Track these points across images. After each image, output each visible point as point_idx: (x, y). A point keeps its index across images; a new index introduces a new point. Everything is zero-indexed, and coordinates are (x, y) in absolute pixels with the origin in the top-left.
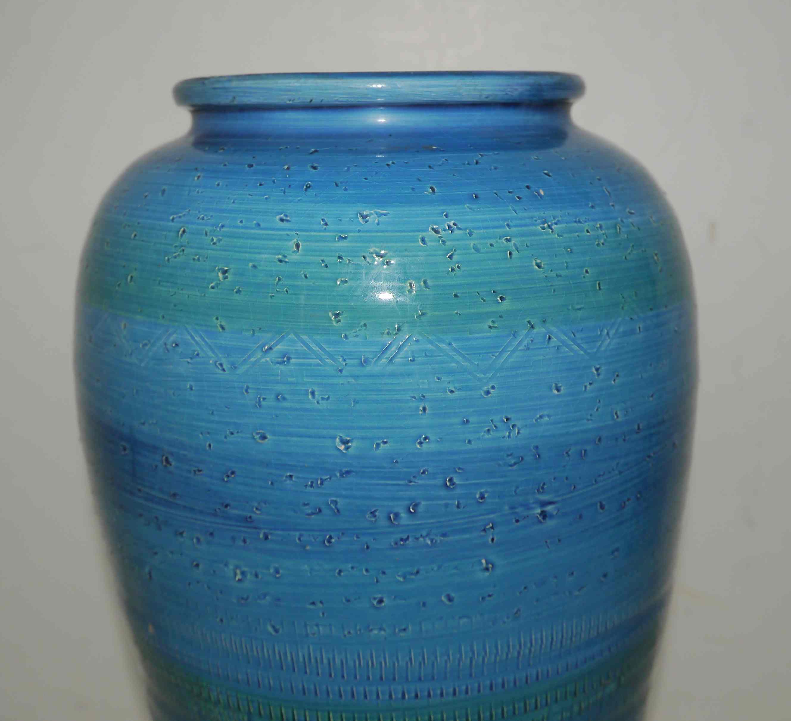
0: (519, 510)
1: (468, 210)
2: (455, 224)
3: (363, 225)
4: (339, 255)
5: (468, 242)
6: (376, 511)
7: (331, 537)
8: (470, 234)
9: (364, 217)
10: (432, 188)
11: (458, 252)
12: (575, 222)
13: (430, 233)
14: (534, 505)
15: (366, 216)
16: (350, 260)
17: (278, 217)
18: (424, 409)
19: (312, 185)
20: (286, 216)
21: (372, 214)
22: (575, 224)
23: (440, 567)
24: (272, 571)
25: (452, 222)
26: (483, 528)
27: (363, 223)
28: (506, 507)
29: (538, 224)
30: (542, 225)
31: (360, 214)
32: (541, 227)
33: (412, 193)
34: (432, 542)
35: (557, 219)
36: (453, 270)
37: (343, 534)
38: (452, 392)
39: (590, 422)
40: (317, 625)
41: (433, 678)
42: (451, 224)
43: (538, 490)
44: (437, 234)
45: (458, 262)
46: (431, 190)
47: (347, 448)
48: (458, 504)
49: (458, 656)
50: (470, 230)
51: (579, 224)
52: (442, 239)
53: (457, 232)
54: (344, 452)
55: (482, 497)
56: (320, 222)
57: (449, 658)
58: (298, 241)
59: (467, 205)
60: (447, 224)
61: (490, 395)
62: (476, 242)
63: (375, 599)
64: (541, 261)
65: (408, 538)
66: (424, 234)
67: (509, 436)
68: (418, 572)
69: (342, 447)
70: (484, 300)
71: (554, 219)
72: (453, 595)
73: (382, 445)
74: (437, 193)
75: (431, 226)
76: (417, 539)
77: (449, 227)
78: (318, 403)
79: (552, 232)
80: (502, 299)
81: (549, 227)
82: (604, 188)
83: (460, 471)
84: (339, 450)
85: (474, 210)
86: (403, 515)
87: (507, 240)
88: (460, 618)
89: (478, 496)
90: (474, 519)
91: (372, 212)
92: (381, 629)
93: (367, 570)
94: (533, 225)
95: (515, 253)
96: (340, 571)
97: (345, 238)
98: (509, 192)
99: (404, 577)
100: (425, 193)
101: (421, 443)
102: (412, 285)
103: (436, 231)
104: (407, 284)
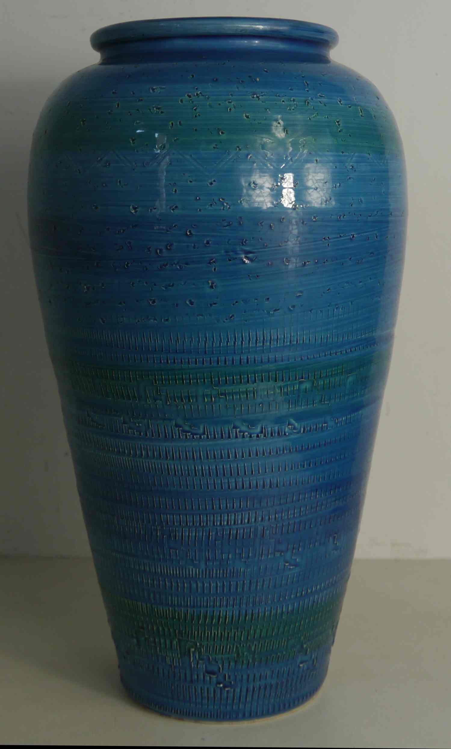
0: (231, 253)
1: (210, 86)
2: (200, 93)
3: (152, 93)
4: (137, 109)
5: (206, 102)
6: (150, 248)
7: (128, 263)
8: (208, 98)
9: (153, 90)
11: (200, 107)
12: (276, 96)
13: (186, 97)
14: (241, 252)
15: (154, 89)
17: (111, 91)
18: (176, 191)
19: (132, 75)
20: (116, 91)
22: (275, 97)
23: (185, 283)
24: (100, 285)
26: (208, 262)
28: (223, 251)
29: (251, 95)
30: (253, 96)
33: (181, 78)
34: (180, 267)
35: (264, 93)
36: (196, 116)
37: (134, 261)
38: (191, 182)
39: (277, 208)
40: (122, 317)
41: (184, 352)
43: (242, 243)
44: (190, 98)
45: (199, 113)
46: (191, 76)
47: (136, 212)
48: (194, 246)
49: (197, 339)
50: (208, 96)
51: (278, 97)
52: (192, 100)
53: (201, 97)
54: (134, 214)
55: (208, 243)
56: (131, 93)
57: (192, 340)
58: (119, 103)
59: (210, 84)
61: (213, 185)
62: (211, 102)
63: (151, 300)
65: (167, 265)
66: (182, 98)
67: (223, 209)
68: (173, 285)
69: (133, 211)
70: (212, 133)
71: (262, 93)
72: (193, 301)
73: (153, 210)
74: (194, 77)
75: (187, 94)
76: (172, 265)
77: (197, 94)
78: (122, 187)
79: (259, 100)
80: (222, 133)
81: (257, 97)
82: (305, 81)
83: (194, 227)
84: (132, 213)
85: (213, 86)
86: (164, 250)
87: (229, 102)
88: (198, 315)
89: (205, 242)
90: (203, 256)
91: (158, 87)
92: (155, 319)
93: (146, 283)
94: (247, 95)
95: (233, 110)
96: (133, 283)
97: (142, 100)
98: (237, 78)
99: (166, 288)
100: (188, 77)
101: (173, 210)
102: (172, 124)
103: (190, 96)
104: (170, 123)
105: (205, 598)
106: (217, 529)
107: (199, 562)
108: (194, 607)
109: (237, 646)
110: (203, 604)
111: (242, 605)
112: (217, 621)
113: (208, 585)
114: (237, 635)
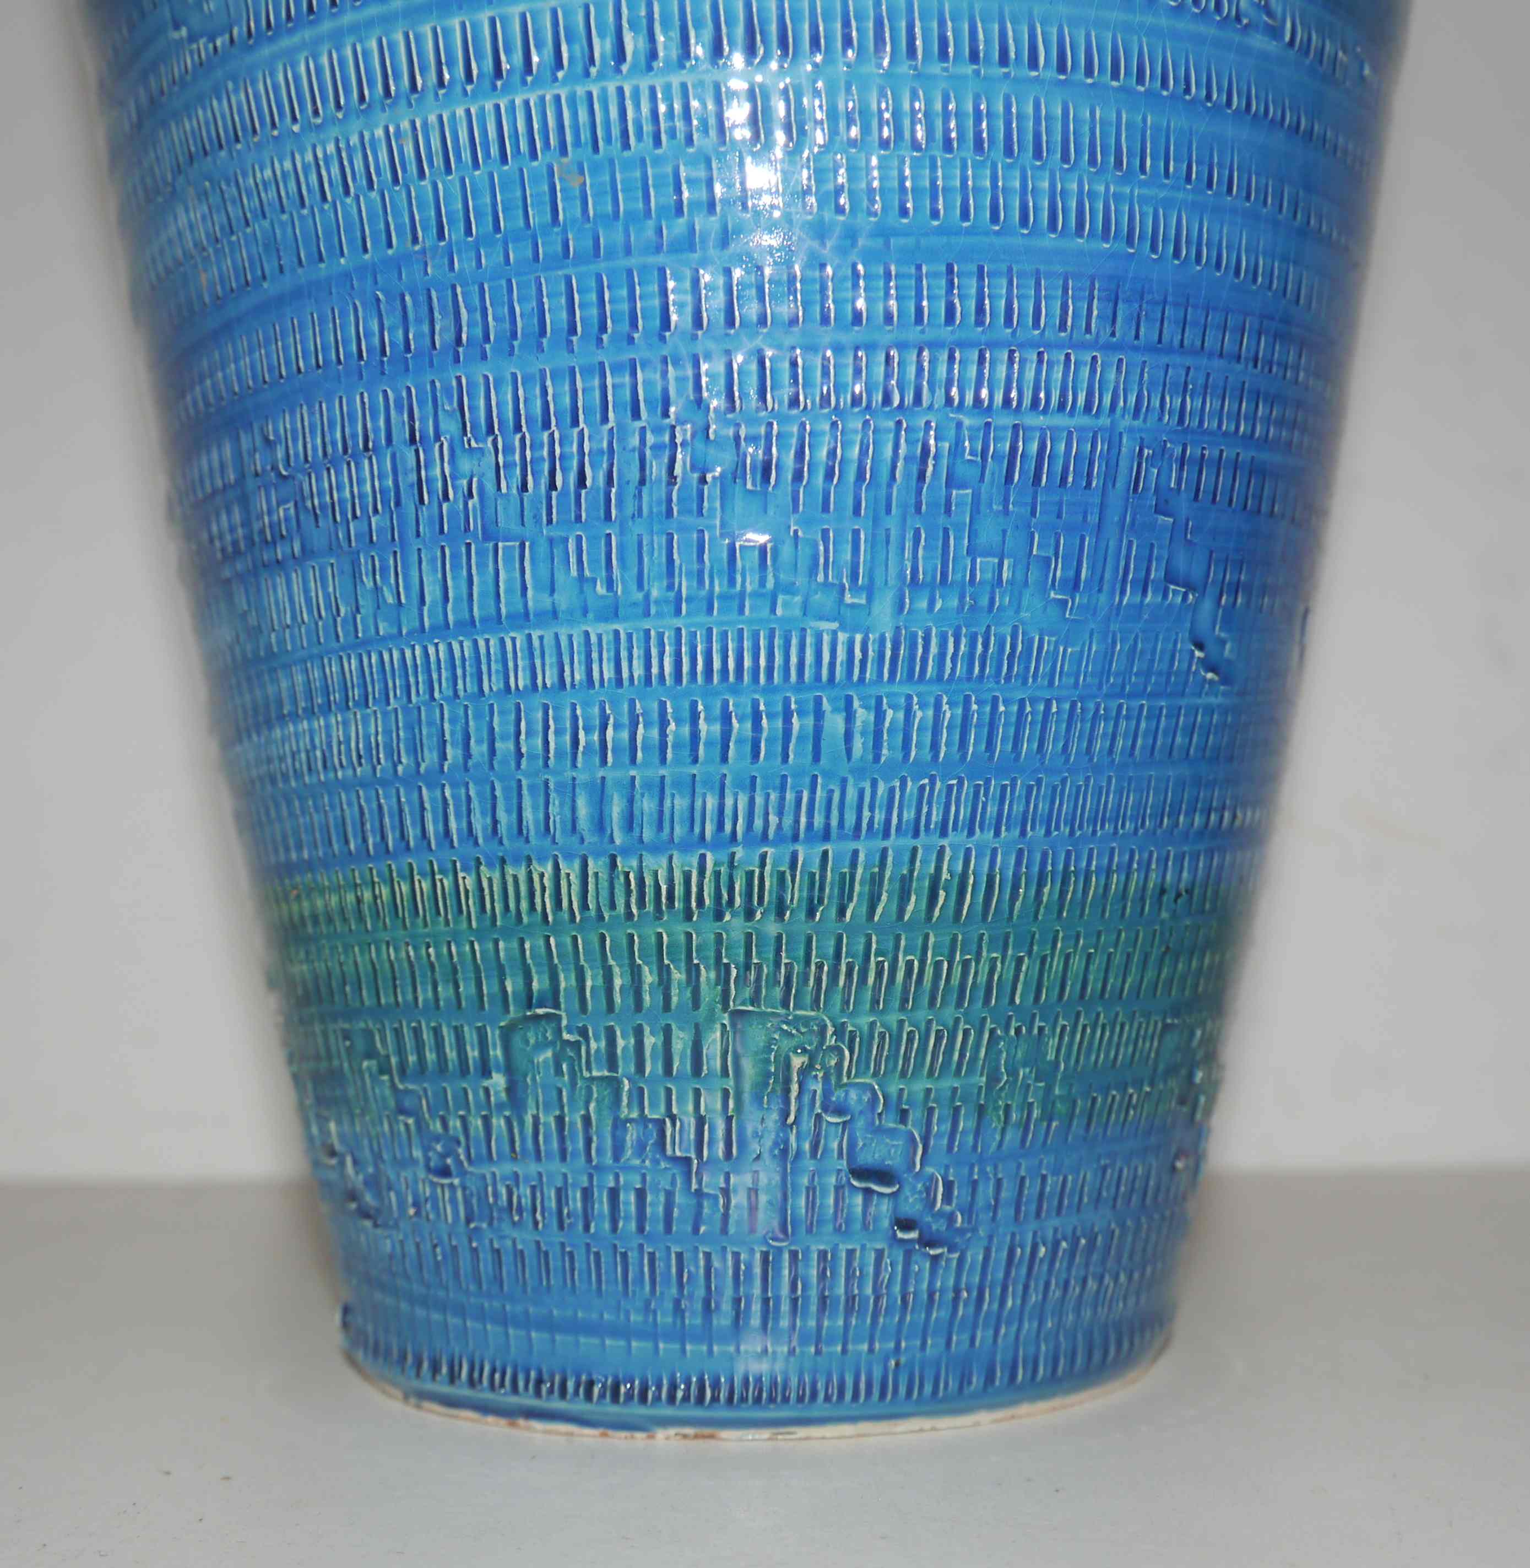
105: (882, 788)
106: (959, 425)
107: (870, 599)
108: (826, 836)
109: (992, 1032)
110: (871, 820)
111: (1033, 828)
112: (924, 905)
113: (901, 715)
114: (1000, 977)
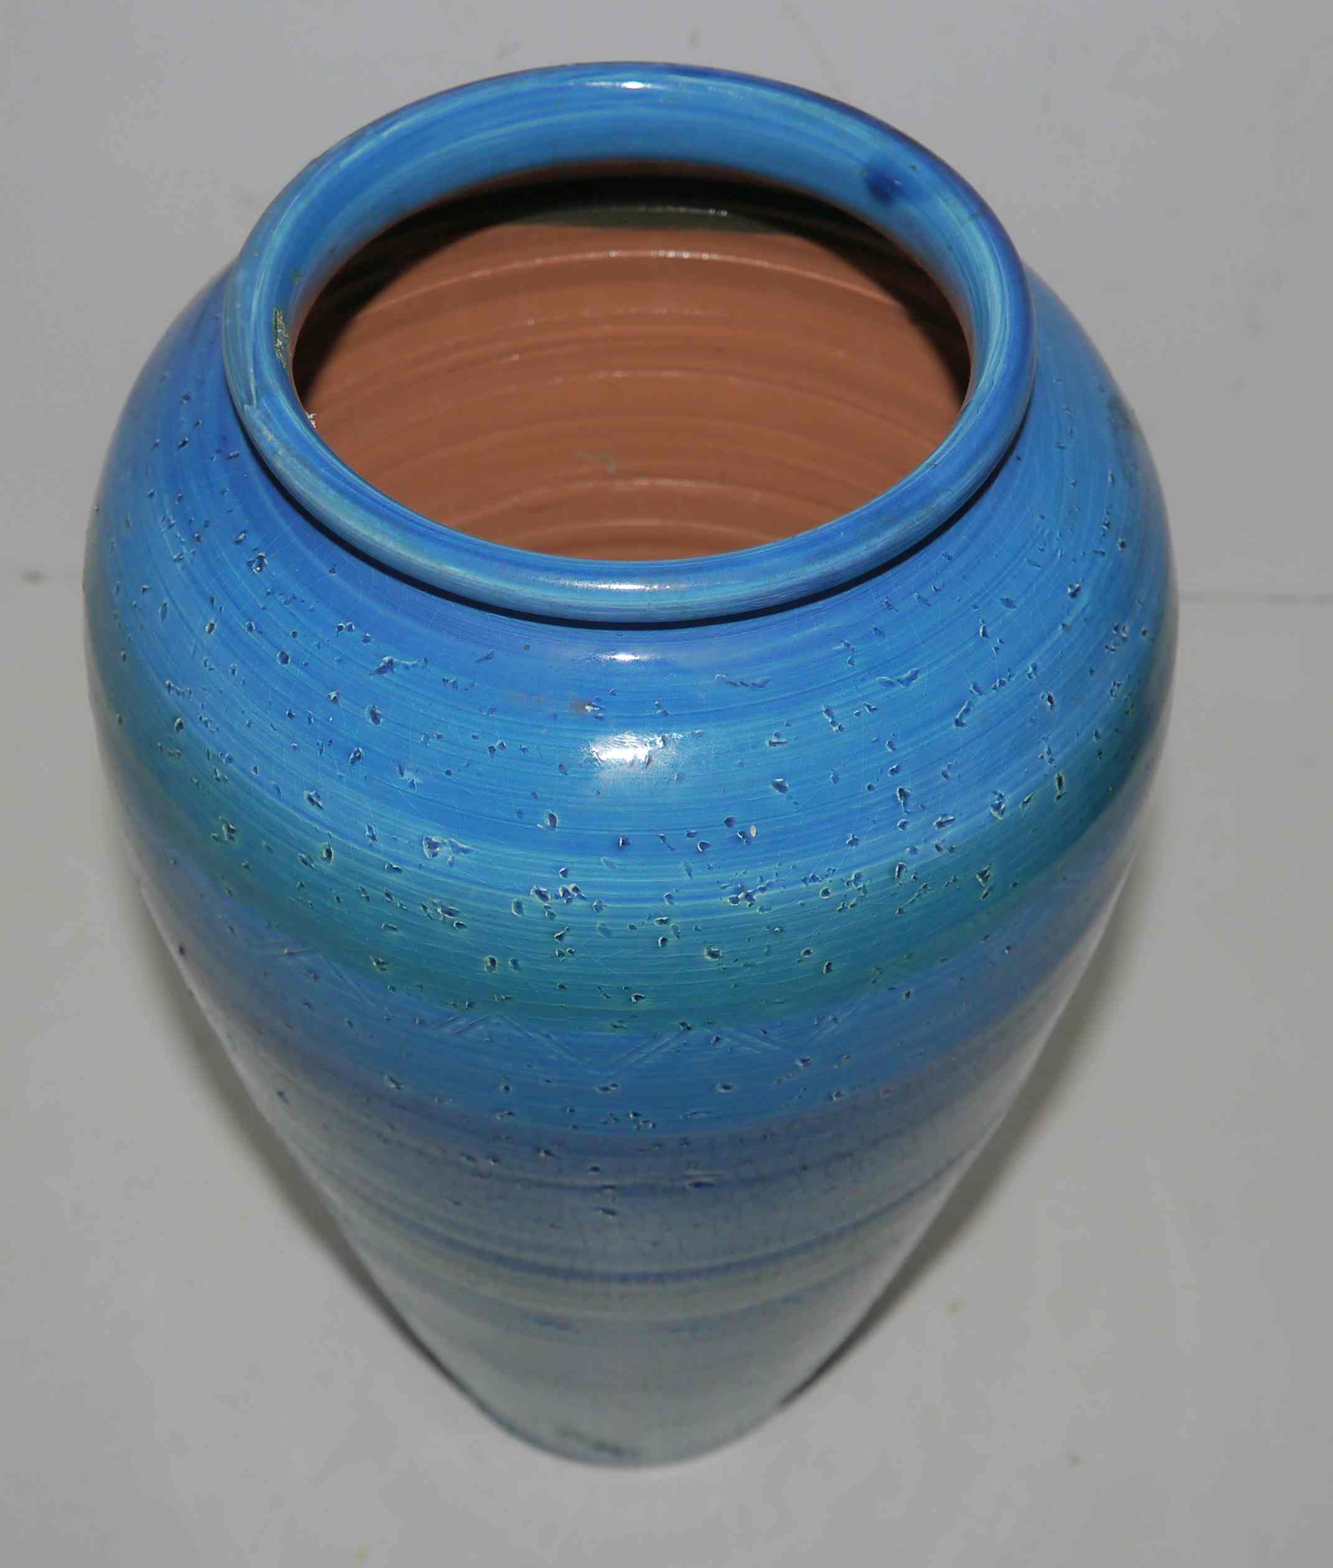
1: (605, 867)
2: (576, 889)
3: (428, 859)
4: (387, 892)
5: (592, 920)
8: (599, 908)
9: (431, 846)
10: (552, 818)
11: (572, 932)
12: (804, 880)
13: (530, 898)
15: (435, 846)
16: (401, 905)
17: (306, 793)
19: (363, 755)
20: (318, 797)
21: (445, 844)
22: (803, 885)
25: (573, 885)
27: (428, 857)
29: (726, 895)
30: (733, 895)
31: (427, 839)
32: (730, 899)
33: (516, 822)
35: (767, 881)
36: (561, 954)
42: (570, 888)
44: (543, 900)
45: (572, 946)
46: (548, 820)
50: (598, 902)
51: (812, 883)
52: (550, 910)
53: (577, 903)
56: (365, 832)
58: (329, 845)
59: (605, 858)
60: (563, 887)
62: (606, 921)
64: (720, 949)
66: (521, 897)
70: (608, 997)
71: (762, 880)
74: (559, 828)
75: (535, 887)
77: (565, 892)
79: (751, 905)
80: (638, 998)
81: (748, 896)
85: (615, 868)
87: (662, 921)
91: (446, 840)
94: (715, 895)
95: (672, 940)
100: (538, 825)
102: (493, 961)
103: (542, 896)
104: (487, 959)
